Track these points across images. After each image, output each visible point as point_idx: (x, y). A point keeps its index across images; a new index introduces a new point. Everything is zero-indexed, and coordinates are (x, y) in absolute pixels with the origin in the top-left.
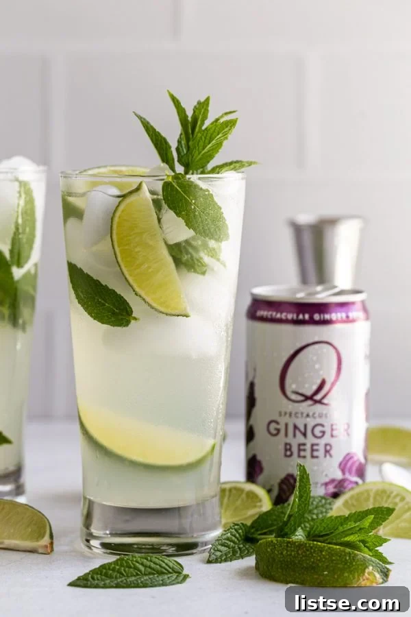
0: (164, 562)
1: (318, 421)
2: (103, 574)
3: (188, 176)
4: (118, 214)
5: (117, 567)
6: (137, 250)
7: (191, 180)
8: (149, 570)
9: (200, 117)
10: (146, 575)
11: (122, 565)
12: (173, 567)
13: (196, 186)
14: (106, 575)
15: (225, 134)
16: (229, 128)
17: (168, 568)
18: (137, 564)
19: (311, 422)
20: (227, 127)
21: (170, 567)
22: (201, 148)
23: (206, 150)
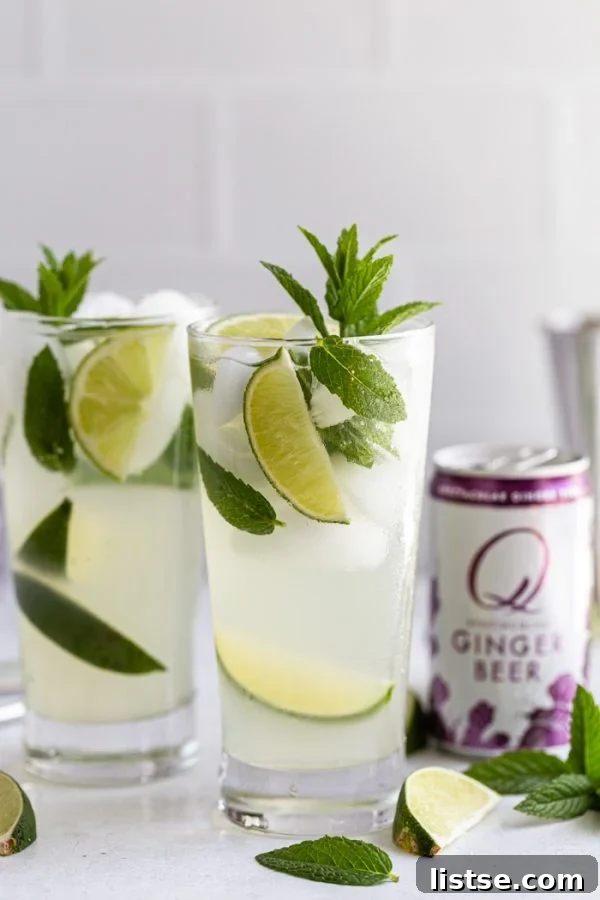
1: (519, 632)
3: (344, 340)
4: (252, 390)
6: (278, 435)
7: (350, 343)
9: (348, 252)
13: (357, 352)
15: (382, 277)
16: (384, 268)
19: (510, 635)
20: (381, 267)
22: (354, 296)
23: (361, 298)
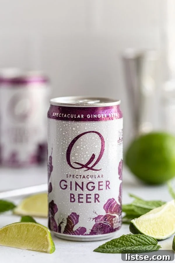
0: (146, 238)
2: (113, 245)
5: (121, 241)
8: (139, 243)
10: (136, 245)
11: (123, 240)
12: (152, 242)
14: (115, 245)
17: (149, 242)
18: (132, 240)
19: (86, 181)
21: (150, 241)
